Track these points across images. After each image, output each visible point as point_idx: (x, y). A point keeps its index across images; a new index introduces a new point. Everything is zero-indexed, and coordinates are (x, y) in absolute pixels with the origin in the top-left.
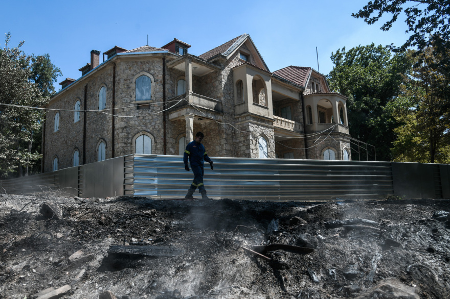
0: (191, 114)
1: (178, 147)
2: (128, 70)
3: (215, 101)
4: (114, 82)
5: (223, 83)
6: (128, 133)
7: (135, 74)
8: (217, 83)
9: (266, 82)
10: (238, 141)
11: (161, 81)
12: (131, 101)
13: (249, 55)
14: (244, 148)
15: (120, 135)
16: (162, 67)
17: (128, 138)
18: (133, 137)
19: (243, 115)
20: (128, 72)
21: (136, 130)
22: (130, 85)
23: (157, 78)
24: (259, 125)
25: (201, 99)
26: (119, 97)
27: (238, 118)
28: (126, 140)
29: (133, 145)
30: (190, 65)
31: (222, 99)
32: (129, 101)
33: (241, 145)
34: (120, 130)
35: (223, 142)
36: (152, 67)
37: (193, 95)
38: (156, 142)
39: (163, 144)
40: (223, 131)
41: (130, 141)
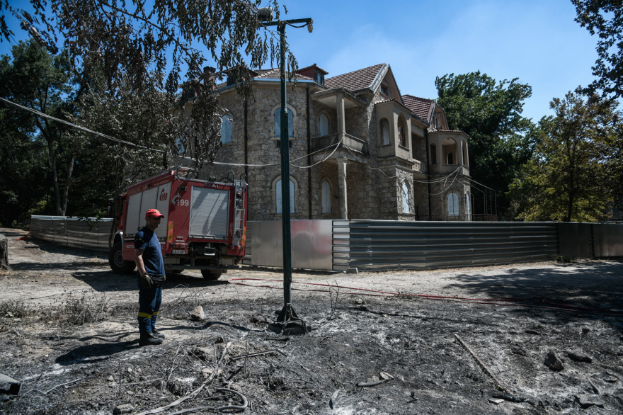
0: (345, 158)
1: (321, 193)
2: (265, 100)
3: (362, 142)
4: (246, 112)
5: (369, 121)
6: (267, 175)
7: (274, 104)
8: (361, 120)
9: (407, 121)
10: (381, 186)
11: (304, 116)
12: (270, 137)
13: (387, 88)
14: (389, 195)
15: (258, 177)
16: (305, 98)
17: (267, 181)
18: (273, 181)
19: (389, 158)
20: (265, 101)
21: (276, 172)
22: (269, 118)
23: (299, 112)
24: (402, 170)
25: (352, 140)
26: (254, 130)
27: (382, 161)
28: (264, 183)
29: (273, 190)
30: (343, 100)
31: (368, 139)
32: (267, 137)
33: (385, 191)
34: (258, 172)
35: (368, 188)
36: (293, 98)
37: (346, 136)
38: (299, 187)
39: (307, 189)
40: (368, 176)
41: (269, 184)
